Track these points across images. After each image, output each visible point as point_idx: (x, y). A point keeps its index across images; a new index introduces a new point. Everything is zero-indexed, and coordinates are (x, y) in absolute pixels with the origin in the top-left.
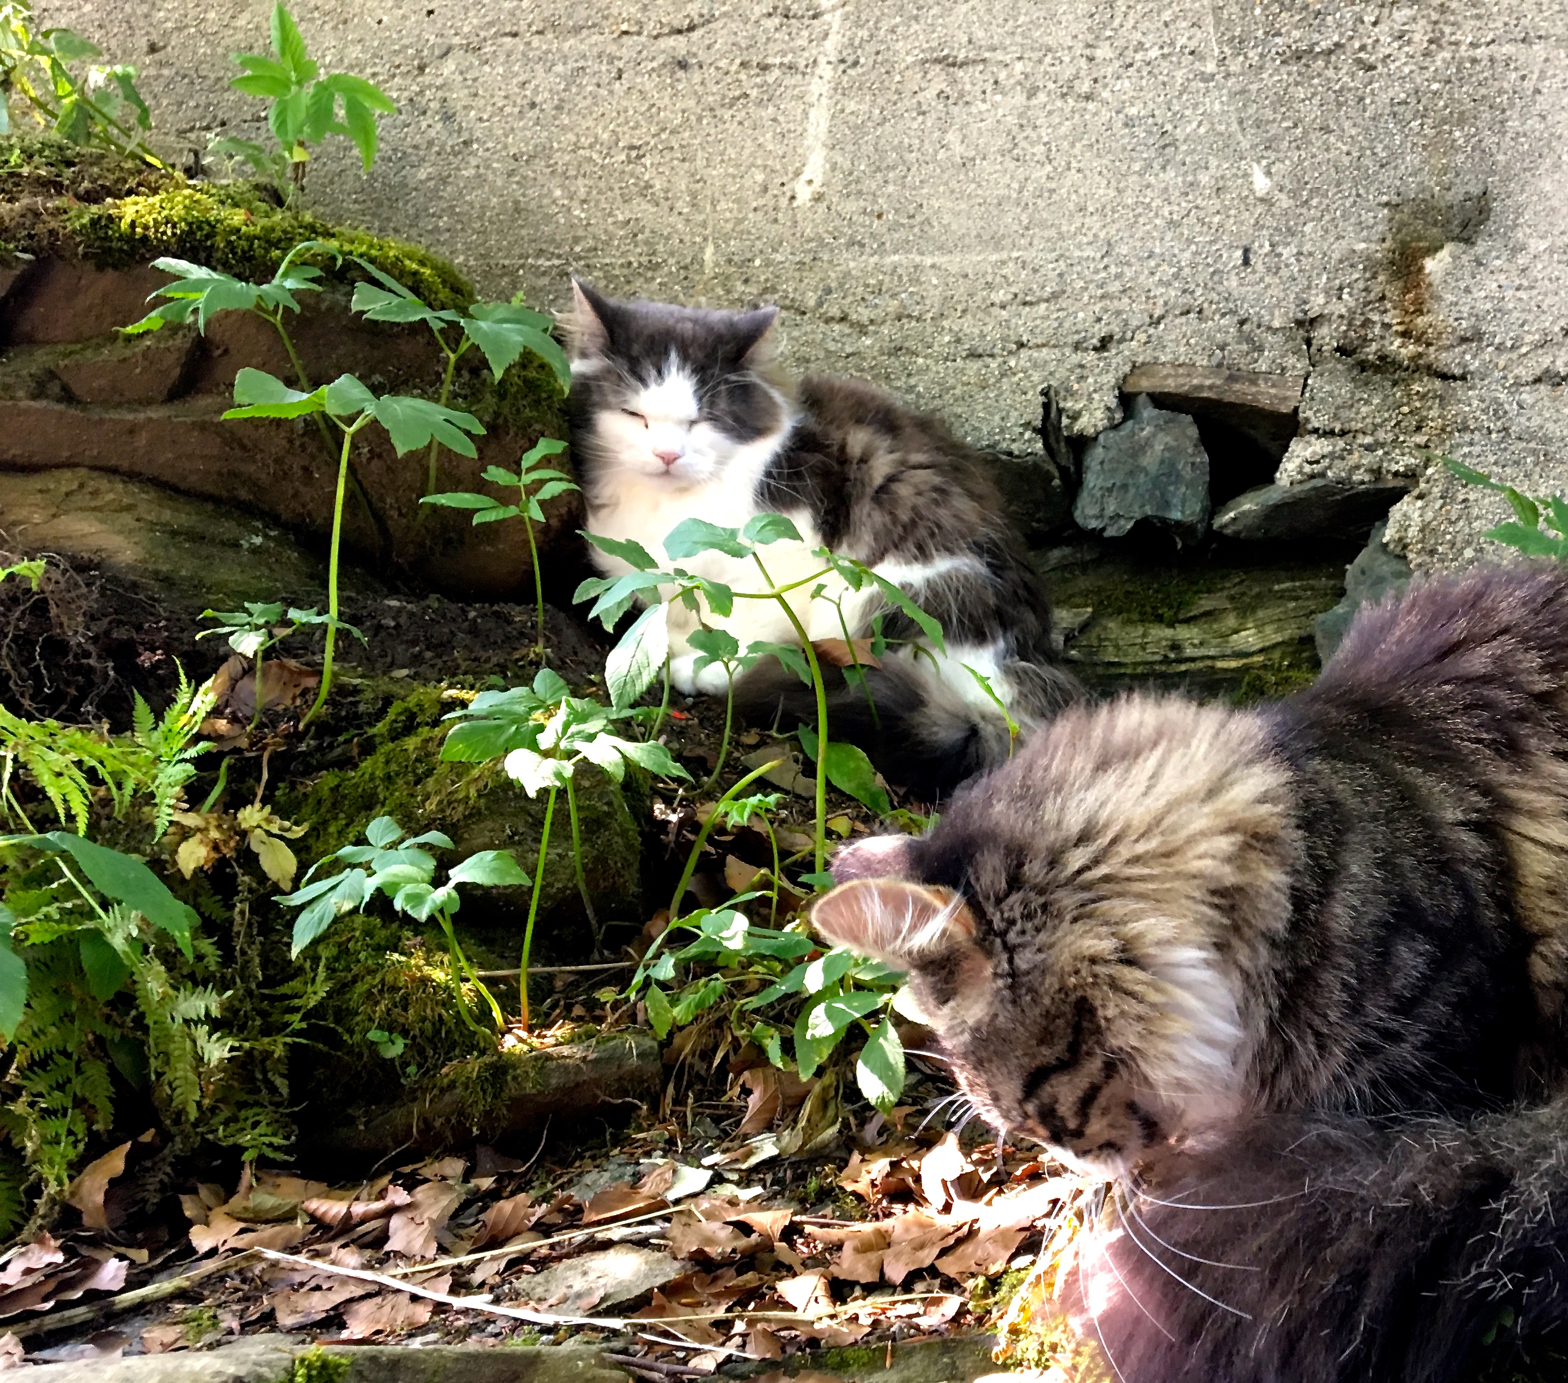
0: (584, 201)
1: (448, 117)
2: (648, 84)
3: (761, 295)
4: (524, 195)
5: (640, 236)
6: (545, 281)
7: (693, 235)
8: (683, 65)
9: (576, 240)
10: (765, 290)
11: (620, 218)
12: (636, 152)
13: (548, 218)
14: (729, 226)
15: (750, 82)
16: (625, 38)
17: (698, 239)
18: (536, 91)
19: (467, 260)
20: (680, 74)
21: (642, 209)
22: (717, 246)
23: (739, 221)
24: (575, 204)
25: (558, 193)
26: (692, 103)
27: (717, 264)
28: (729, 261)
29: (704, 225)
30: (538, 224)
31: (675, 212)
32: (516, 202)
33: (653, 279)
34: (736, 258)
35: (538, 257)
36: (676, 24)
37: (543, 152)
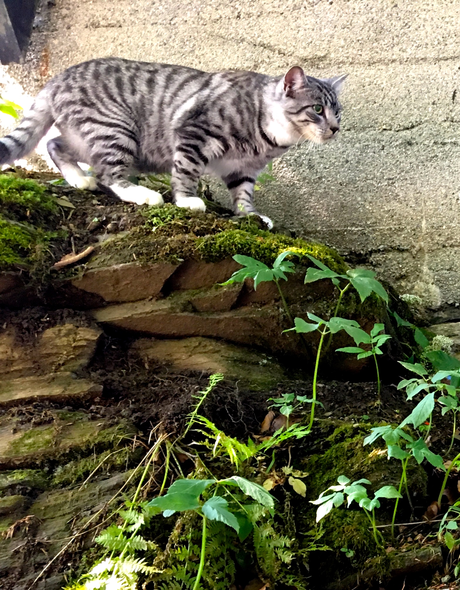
0: (371, 202)
1: (311, 167)
2: (395, 151)
3: (446, 241)
4: (345, 200)
5: (395, 217)
6: (356, 236)
7: (417, 216)
8: (410, 144)
9: (368, 219)
10: (448, 239)
11: (386, 209)
12: (391, 181)
13: (356, 210)
14: (432, 212)
15: (438, 150)
16: (384, 132)
17: (419, 218)
18: (348, 156)
19: (322, 228)
20: (409, 147)
21: (395, 205)
22: (427, 220)
23: (436, 210)
24: (367, 203)
25: (359, 199)
26: (414, 160)
27: (427, 228)
28: (432, 227)
29: (421, 211)
30: (352, 213)
31: (409, 206)
32: (342, 203)
33: (401, 235)
34: (435, 225)
35: (352, 226)
36: (406, 125)
37: (352, 181)
